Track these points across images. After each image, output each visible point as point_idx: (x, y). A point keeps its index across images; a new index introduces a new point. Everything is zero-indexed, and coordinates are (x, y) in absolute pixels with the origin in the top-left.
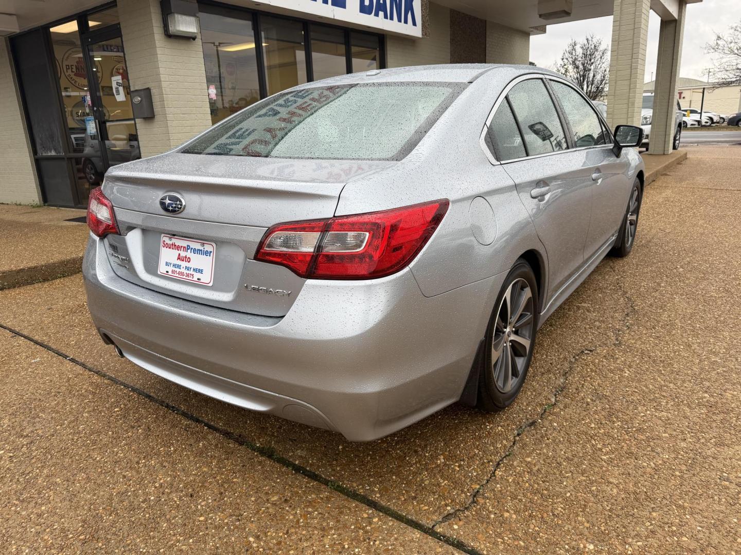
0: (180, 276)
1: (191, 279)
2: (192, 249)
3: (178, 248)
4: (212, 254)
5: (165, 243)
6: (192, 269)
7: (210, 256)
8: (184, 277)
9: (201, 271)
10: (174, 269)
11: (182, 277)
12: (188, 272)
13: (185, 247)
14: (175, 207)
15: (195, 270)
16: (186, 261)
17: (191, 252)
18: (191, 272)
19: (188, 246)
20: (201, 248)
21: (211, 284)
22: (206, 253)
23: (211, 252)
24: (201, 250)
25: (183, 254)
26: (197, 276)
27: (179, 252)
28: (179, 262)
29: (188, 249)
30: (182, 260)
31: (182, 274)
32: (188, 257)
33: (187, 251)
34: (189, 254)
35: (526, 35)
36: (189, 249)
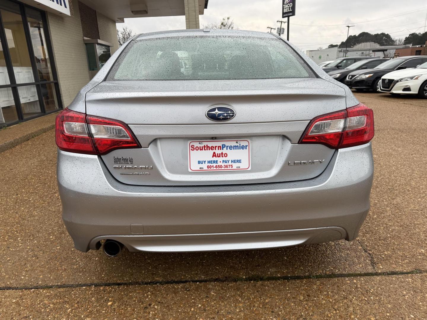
0: (218, 169)
1: (230, 168)
2: (227, 147)
3: (212, 148)
4: (248, 147)
5: (195, 147)
6: (230, 162)
7: (246, 149)
8: (223, 168)
9: (239, 161)
10: (209, 165)
11: (220, 169)
12: (226, 164)
13: (220, 147)
14: (227, 116)
15: (233, 161)
16: (222, 157)
17: (227, 149)
18: (230, 163)
19: (223, 145)
20: (237, 145)
21: (250, 169)
22: (242, 147)
23: (246, 146)
24: (238, 146)
25: (218, 152)
26: (235, 166)
27: (214, 151)
28: (215, 159)
29: (223, 147)
30: (218, 157)
31: (221, 166)
32: (224, 153)
33: (223, 149)
34: (225, 151)
35: (114, 22)
36: (225, 147)
